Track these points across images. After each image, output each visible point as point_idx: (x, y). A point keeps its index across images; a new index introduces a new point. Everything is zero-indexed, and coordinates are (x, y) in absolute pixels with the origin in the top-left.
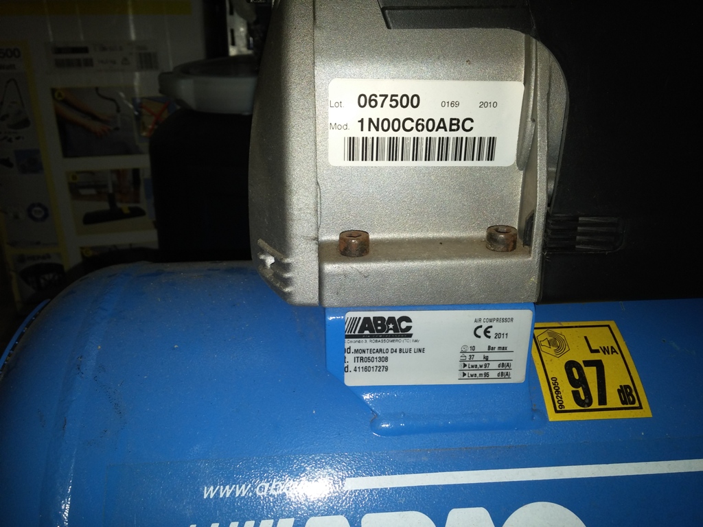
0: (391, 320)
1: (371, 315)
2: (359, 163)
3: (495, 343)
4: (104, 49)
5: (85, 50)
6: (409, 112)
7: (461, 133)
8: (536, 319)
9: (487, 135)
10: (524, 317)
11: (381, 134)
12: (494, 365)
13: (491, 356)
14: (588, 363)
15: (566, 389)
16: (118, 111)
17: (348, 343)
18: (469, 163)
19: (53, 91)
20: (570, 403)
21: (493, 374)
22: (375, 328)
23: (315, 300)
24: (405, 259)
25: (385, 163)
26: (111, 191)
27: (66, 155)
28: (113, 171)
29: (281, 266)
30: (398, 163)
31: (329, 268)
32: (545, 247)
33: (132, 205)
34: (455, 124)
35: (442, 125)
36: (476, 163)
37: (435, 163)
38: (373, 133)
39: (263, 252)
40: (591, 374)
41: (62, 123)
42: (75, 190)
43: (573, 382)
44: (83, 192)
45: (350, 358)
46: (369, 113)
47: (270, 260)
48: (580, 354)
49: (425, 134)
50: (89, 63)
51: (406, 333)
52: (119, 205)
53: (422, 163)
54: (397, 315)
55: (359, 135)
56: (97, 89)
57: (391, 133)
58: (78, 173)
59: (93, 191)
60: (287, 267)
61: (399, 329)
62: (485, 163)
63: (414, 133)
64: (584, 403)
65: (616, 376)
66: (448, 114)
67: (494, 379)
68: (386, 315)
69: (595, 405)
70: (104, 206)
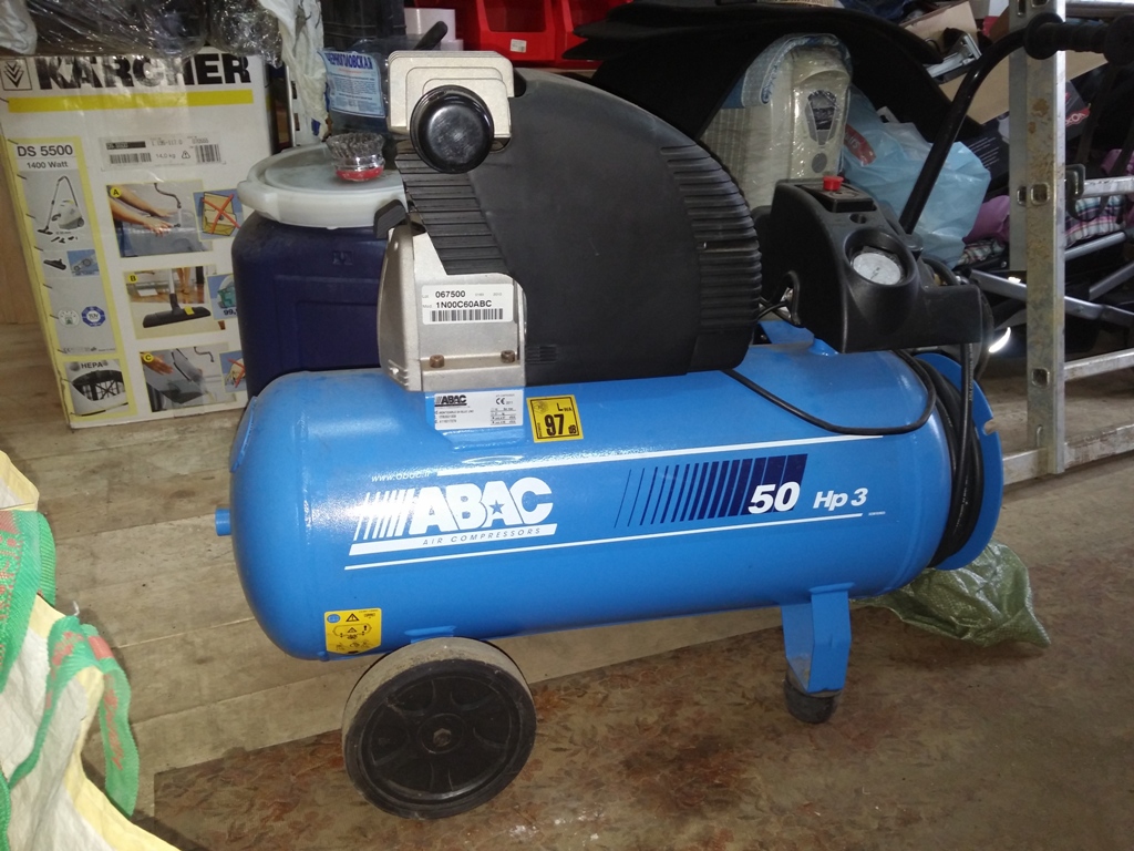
0: (456, 397)
1: (447, 395)
2: (437, 322)
3: (507, 406)
4: (162, 143)
5: (142, 145)
6: (460, 299)
7: (486, 307)
8: (526, 395)
9: (498, 308)
10: (520, 393)
11: (447, 309)
12: (507, 417)
13: (506, 413)
14: (556, 416)
15: (544, 428)
16: (179, 207)
17: (436, 409)
18: (491, 321)
19: (109, 188)
20: (545, 434)
21: (507, 422)
22: (448, 401)
23: (420, 389)
24: (461, 368)
25: (450, 322)
26: (173, 292)
27: (123, 255)
28: (174, 270)
29: (402, 373)
30: (457, 322)
31: (425, 373)
32: (526, 361)
33: (197, 305)
34: (483, 304)
35: (476, 304)
36: (494, 321)
37: (474, 321)
38: (444, 309)
39: (392, 366)
40: (557, 421)
41: (119, 221)
42: (134, 292)
43: (548, 425)
44: (142, 293)
45: (437, 416)
46: (441, 300)
47: (396, 371)
48: (553, 411)
49: (469, 308)
50: (146, 158)
51: (464, 403)
52: (182, 306)
53: (468, 321)
54: (459, 394)
55: (437, 310)
56: (156, 184)
57: (452, 308)
58: (136, 273)
59: (153, 292)
60: (405, 374)
61: (460, 402)
62: (498, 320)
63: (464, 308)
64: (551, 434)
65: (569, 421)
66: (479, 299)
67: (508, 424)
68: (454, 395)
69: (557, 434)
70: (166, 307)
